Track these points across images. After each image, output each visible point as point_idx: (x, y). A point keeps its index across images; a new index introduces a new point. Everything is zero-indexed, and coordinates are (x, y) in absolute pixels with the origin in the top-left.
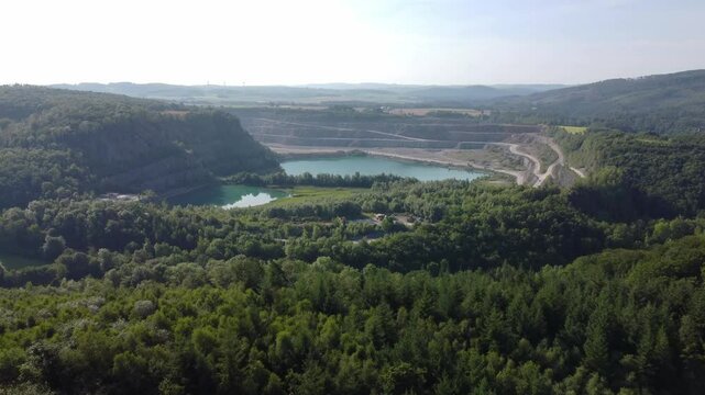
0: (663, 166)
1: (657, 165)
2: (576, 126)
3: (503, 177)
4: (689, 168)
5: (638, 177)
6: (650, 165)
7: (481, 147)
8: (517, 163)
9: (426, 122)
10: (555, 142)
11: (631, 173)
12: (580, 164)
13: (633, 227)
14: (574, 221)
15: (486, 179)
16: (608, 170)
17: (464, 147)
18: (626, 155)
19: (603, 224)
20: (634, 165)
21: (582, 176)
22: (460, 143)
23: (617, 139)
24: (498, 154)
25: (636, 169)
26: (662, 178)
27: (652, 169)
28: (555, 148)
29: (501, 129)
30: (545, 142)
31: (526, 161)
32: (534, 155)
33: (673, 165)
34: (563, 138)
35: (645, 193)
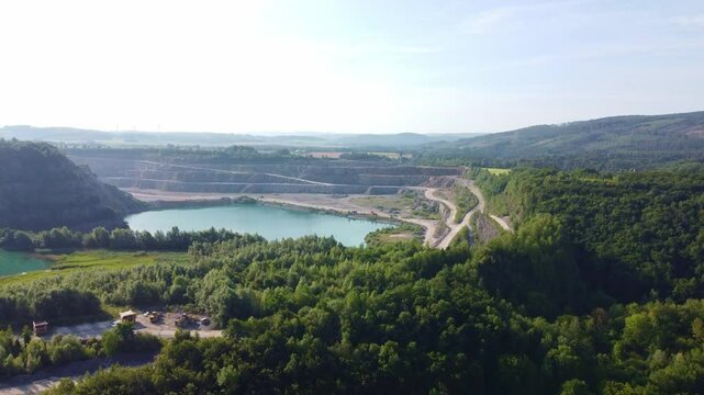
0: (614, 213)
1: (607, 212)
2: (501, 167)
3: (409, 228)
4: (651, 216)
5: (581, 229)
6: (597, 211)
7: (394, 192)
8: (431, 211)
9: (338, 164)
10: (476, 184)
11: (572, 223)
12: (504, 210)
13: (590, 322)
14: (485, 322)
15: (388, 231)
16: (540, 219)
17: (376, 192)
18: (563, 197)
19: (538, 322)
20: (574, 213)
21: (506, 227)
22: (371, 188)
23: (549, 177)
24: (412, 200)
25: (579, 217)
26: (616, 230)
27: (599, 217)
28: (476, 192)
29: (419, 171)
30: (465, 185)
31: (442, 208)
32: (451, 200)
33: (628, 211)
34: (486, 179)
35: (594, 252)
